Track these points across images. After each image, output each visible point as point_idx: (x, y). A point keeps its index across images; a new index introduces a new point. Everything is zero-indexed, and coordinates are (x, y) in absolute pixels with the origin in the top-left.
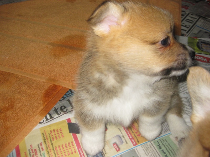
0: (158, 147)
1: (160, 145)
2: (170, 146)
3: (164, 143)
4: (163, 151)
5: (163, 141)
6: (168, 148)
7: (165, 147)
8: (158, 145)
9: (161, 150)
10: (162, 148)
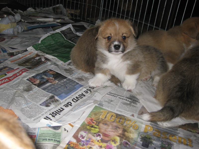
0: (44, 140)
1: (43, 139)
2: (49, 133)
3: (44, 136)
4: (49, 140)
5: (42, 135)
6: (49, 135)
7: (48, 137)
8: (43, 140)
9: (48, 140)
10: (47, 139)
